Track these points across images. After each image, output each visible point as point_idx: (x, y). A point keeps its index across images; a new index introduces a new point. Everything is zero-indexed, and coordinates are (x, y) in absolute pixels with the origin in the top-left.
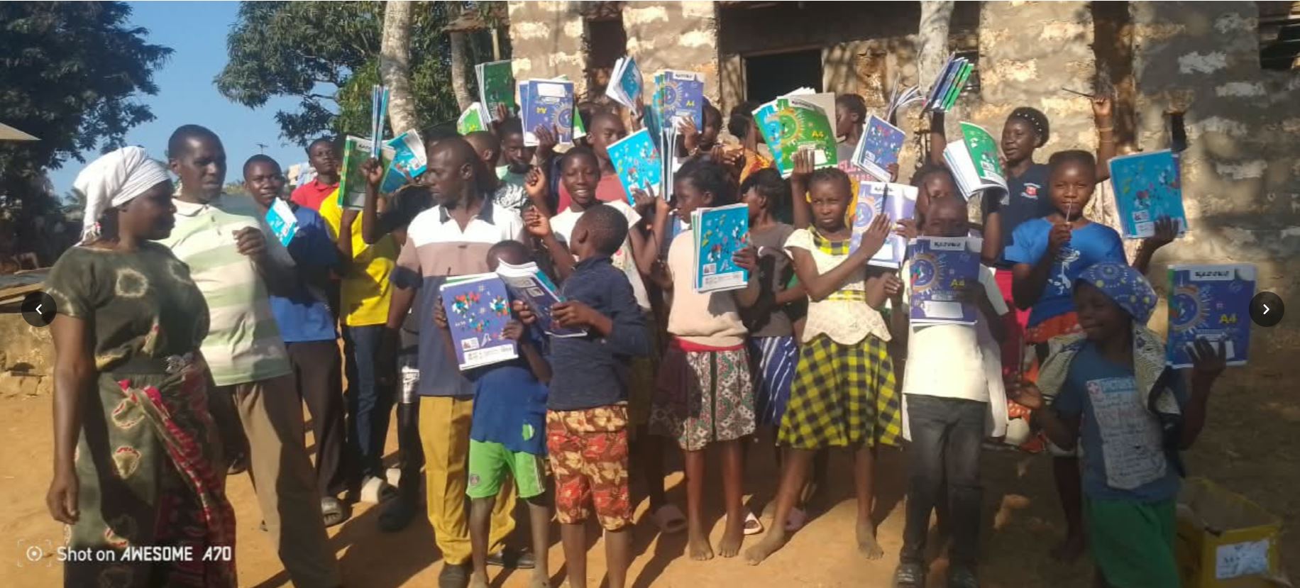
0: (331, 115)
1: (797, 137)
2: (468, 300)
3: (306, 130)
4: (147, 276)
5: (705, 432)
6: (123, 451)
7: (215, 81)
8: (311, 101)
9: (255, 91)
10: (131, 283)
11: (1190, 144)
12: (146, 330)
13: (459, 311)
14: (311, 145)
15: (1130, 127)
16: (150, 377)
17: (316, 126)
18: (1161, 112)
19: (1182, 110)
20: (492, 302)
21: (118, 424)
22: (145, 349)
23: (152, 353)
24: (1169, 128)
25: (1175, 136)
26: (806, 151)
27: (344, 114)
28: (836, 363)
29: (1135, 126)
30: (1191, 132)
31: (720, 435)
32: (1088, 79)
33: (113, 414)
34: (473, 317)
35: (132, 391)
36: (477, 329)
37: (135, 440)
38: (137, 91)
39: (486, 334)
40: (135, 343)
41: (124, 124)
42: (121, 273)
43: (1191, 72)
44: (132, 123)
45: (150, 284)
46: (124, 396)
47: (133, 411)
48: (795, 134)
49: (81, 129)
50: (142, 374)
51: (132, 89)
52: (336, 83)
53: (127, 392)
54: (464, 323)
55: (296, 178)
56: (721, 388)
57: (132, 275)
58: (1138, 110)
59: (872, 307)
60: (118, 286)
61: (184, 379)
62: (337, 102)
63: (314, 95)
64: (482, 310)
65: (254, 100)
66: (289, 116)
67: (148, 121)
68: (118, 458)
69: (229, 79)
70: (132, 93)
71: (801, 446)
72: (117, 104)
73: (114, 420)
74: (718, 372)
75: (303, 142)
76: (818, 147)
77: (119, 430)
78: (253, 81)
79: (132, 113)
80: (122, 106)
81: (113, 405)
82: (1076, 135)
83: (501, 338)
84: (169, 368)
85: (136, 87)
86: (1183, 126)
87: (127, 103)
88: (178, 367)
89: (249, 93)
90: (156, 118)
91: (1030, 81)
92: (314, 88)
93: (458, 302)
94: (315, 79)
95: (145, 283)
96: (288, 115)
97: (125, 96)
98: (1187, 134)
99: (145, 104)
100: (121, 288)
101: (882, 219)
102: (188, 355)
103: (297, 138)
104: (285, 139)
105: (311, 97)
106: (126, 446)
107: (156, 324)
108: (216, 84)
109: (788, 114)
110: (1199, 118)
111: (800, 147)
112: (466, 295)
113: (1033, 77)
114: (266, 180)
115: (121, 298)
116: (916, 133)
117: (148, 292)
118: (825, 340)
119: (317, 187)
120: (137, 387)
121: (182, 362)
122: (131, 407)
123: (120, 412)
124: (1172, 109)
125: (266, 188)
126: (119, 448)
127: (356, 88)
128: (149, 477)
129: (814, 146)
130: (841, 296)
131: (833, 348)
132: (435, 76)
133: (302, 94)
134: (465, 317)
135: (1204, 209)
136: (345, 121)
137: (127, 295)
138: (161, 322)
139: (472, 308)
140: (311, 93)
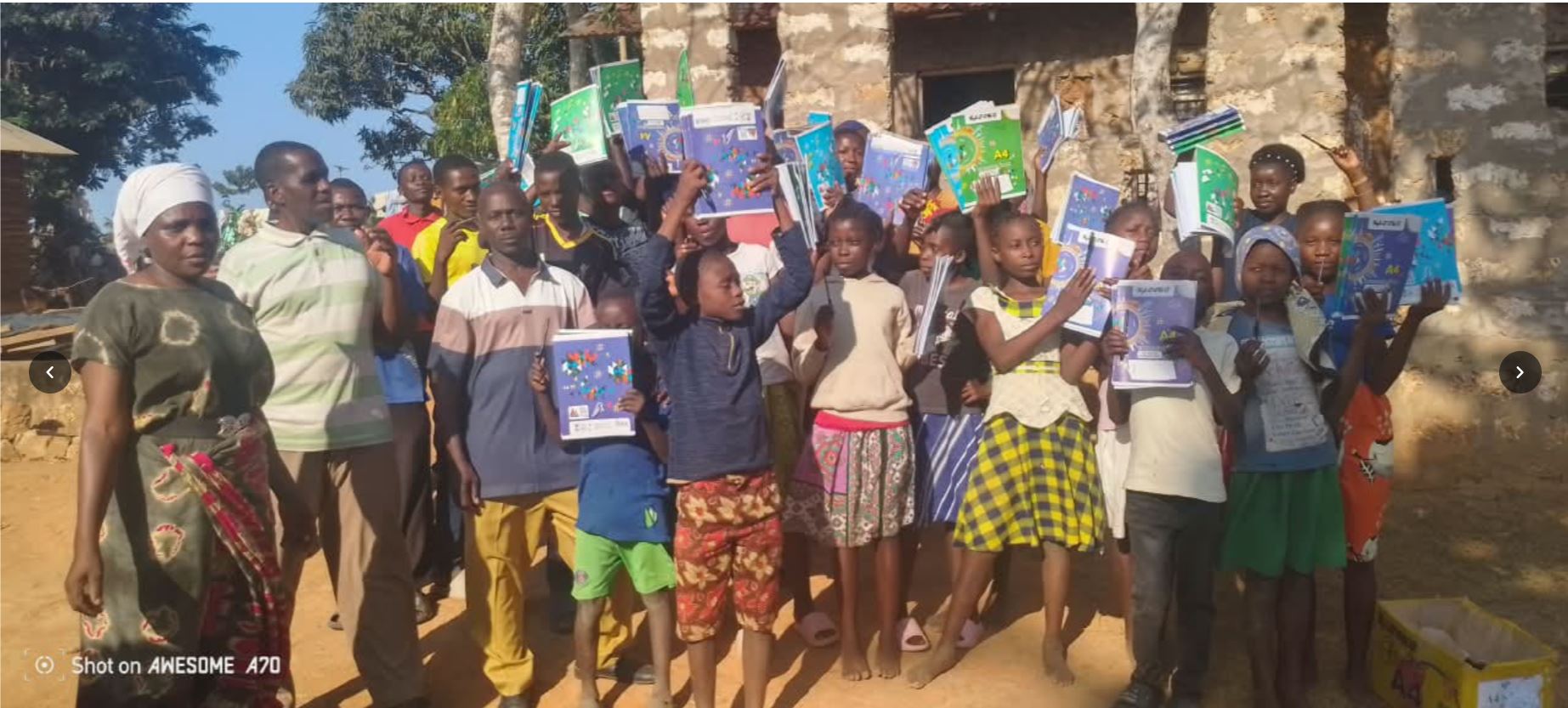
0: (424, 134)
1: (977, 162)
2: (582, 360)
3: (393, 151)
4: (200, 321)
5: (870, 526)
6: (164, 530)
7: (286, 91)
8: (401, 116)
9: (335, 103)
10: (179, 328)
11: (1459, 196)
12: (194, 384)
13: (570, 372)
14: (401, 171)
15: (1384, 172)
16: (198, 442)
17: (406, 147)
18: (1424, 157)
19: (1449, 154)
20: (611, 365)
21: (159, 496)
22: (194, 408)
23: (200, 415)
24: (1433, 174)
25: (1440, 185)
26: (989, 179)
27: (440, 133)
28: (1024, 448)
29: (1391, 170)
30: (1460, 181)
31: (888, 529)
32: (1337, 114)
33: (152, 485)
34: (585, 381)
35: (176, 457)
36: (588, 395)
37: (177, 516)
38: (194, 99)
39: (599, 403)
40: (181, 399)
41: (178, 138)
42: (169, 315)
43: (1462, 109)
44: (187, 136)
45: (203, 331)
46: (168, 464)
47: (178, 483)
48: (974, 159)
49: (125, 142)
50: (188, 437)
51: (189, 97)
52: (431, 95)
53: (171, 459)
54: (573, 386)
55: (384, 209)
56: (891, 472)
57: (181, 319)
58: (1396, 152)
59: (1067, 381)
60: (163, 332)
61: (238, 444)
62: (431, 118)
63: (404, 110)
64: (598, 374)
65: (333, 114)
66: (374, 134)
67: (207, 135)
68: (156, 537)
69: (304, 88)
70: (188, 101)
71: (982, 548)
72: (171, 114)
73: (154, 492)
74: (889, 453)
75: (390, 165)
76: (1002, 172)
77: (159, 504)
78: (333, 91)
79: (187, 125)
80: (176, 117)
81: (154, 474)
82: (1320, 180)
83: (616, 408)
84: (222, 431)
85: (193, 94)
86: (1450, 173)
87: (181, 113)
88: (233, 430)
89: (328, 105)
90: (216, 131)
91: (1266, 115)
92: (406, 99)
93: (571, 361)
94: (406, 91)
95: (196, 327)
96: (373, 132)
97: (180, 105)
98: (1456, 184)
99: (204, 114)
100: (168, 335)
101: (1084, 275)
102: (245, 416)
103: (384, 161)
104: (369, 161)
105: (400, 112)
106: (167, 524)
107: (207, 378)
108: (289, 93)
109: (964, 134)
110: (1473, 163)
111: (982, 174)
112: (581, 353)
113: (1270, 109)
114: (345, 210)
115: (166, 346)
116: (1126, 173)
117: (200, 341)
118: (1010, 421)
119: (407, 220)
120: (183, 452)
121: (237, 424)
122: (174, 478)
123: (162, 482)
124: (1438, 153)
125: (345, 220)
126: (158, 527)
127: (454, 103)
128: (195, 562)
129: (997, 170)
130: (1030, 368)
131: (1021, 431)
132: (551, 90)
133: (391, 107)
134: (576, 379)
135: (1473, 274)
136: (441, 142)
137: (174, 343)
138: (213, 376)
139: (586, 370)
140: (401, 107)
